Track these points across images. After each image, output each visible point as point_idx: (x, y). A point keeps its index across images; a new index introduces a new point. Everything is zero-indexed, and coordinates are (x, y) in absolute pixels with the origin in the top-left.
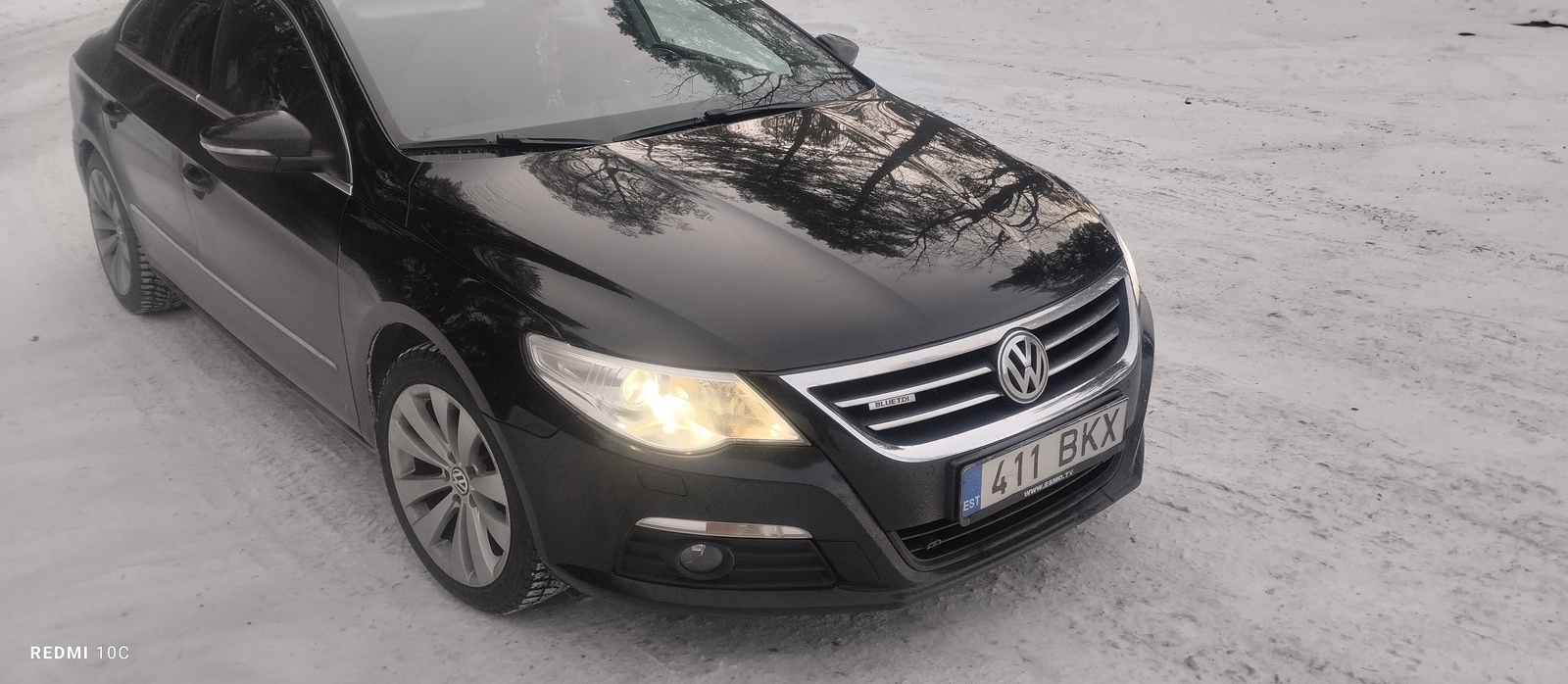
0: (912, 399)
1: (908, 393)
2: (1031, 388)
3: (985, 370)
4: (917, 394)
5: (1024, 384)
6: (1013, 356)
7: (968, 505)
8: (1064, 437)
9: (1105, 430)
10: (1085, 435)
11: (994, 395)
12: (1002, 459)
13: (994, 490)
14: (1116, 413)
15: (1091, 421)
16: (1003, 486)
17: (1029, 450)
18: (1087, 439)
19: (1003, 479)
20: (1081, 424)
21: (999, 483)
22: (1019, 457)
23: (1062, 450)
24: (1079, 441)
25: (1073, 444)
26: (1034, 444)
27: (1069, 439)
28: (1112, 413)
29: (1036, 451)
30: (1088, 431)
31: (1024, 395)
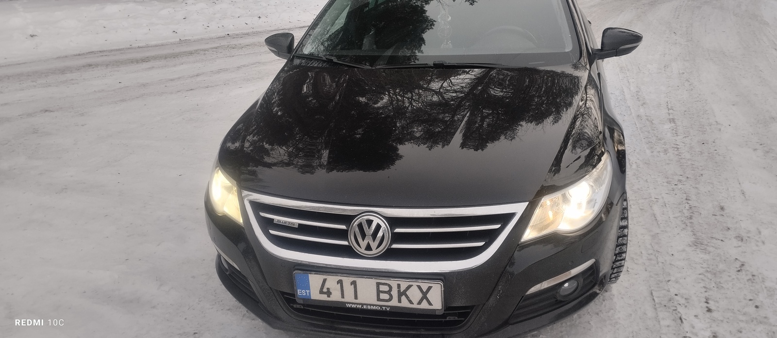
0: (297, 226)
1: (296, 222)
2: (369, 248)
3: (343, 227)
4: (300, 225)
5: (364, 244)
6: (360, 226)
7: (300, 293)
8: (378, 284)
9: (420, 295)
10: (399, 291)
11: (345, 243)
12: (325, 277)
13: (321, 292)
14: (430, 288)
15: (404, 284)
16: (329, 293)
17: (347, 280)
18: (401, 294)
19: (328, 289)
20: (394, 283)
21: (325, 290)
22: (340, 282)
23: (379, 292)
24: (395, 293)
25: (389, 292)
26: (352, 279)
27: (383, 288)
28: (425, 287)
29: (354, 283)
30: (402, 290)
31: (362, 250)
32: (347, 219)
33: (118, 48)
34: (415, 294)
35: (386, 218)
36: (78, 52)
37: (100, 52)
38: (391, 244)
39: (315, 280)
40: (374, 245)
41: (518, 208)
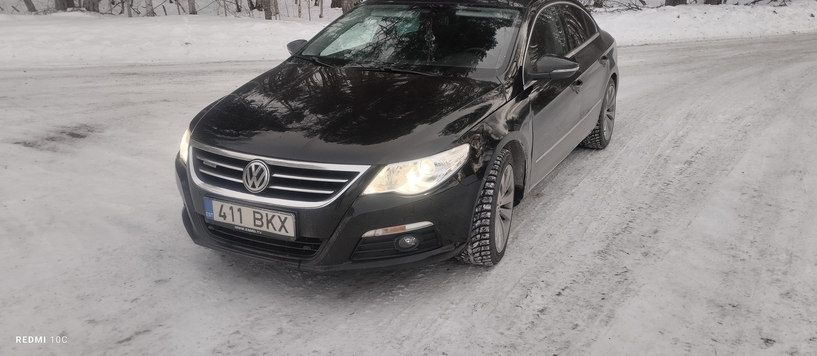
0: (215, 167)
1: (215, 164)
2: (254, 186)
3: (241, 169)
4: (217, 166)
5: (251, 183)
6: (251, 169)
7: (208, 214)
8: (254, 212)
9: (280, 224)
10: (267, 219)
11: (241, 181)
12: (222, 203)
13: (220, 216)
14: (286, 219)
15: (270, 214)
16: (225, 217)
17: (236, 207)
18: (269, 222)
19: (224, 213)
20: (264, 212)
21: (222, 214)
22: (231, 208)
23: (255, 219)
24: (264, 220)
25: (261, 219)
26: (238, 207)
27: (258, 216)
28: (283, 217)
29: (239, 210)
30: (269, 218)
31: (249, 187)
32: (244, 163)
33: (252, 60)
34: (277, 223)
35: (269, 166)
36: (218, 60)
37: (236, 61)
38: (268, 185)
39: (216, 205)
40: (257, 184)
41: (362, 169)
